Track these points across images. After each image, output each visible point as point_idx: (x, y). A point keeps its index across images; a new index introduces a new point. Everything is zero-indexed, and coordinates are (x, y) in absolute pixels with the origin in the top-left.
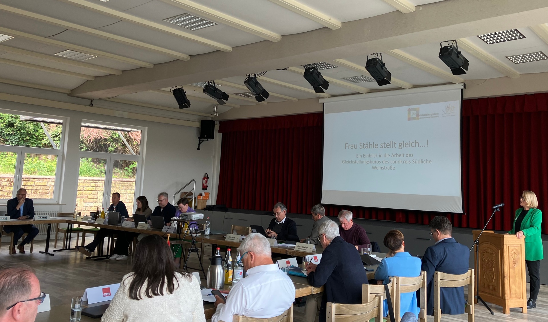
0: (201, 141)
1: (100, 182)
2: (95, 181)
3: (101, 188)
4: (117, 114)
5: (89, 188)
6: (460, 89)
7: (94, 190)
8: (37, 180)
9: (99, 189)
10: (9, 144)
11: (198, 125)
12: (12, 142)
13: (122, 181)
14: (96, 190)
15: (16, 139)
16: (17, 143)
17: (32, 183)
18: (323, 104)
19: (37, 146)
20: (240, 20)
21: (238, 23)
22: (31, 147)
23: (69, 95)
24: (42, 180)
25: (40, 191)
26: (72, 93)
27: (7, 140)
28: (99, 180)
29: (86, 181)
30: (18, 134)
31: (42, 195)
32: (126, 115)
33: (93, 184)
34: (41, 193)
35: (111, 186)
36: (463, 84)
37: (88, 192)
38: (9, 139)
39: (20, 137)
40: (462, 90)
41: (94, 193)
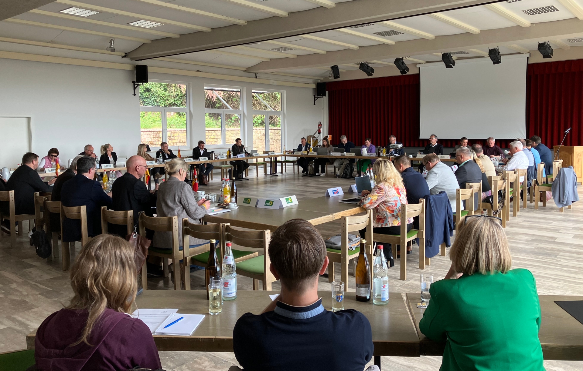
0: (316, 99)
1: (218, 131)
2: (215, 131)
3: (219, 136)
4: (271, 82)
5: (212, 137)
6: (526, 57)
7: (215, 138)
8: (180, 132)
9: (218, 137)
10: (147, 106)
11: (314, 86)
12: (149, 103)
13: (232, 130)
14: (217, 138)
15: (152, 101)
16: (152, 104)
17: (177, 135)
18: (420, 68)
19: (165, 106)
20: (420, 32)
21: (419, 33)
22: (161, 107)
23: (245, 71)
24: (183, 132)
25: (183, 140)
26: (248, 70)
27: (145, 102)
28: (218, 130)
29: (209, 131)
30: (152, 97)
31: (184, 143)
32: (275, 83)
33: (214, 134)
34: (183, 142)
35: (226, 135)
36: (529, 54)
37: (212, 140)
38: (146, 101)
39: (154, 100)
40: (528, 58)
41: (215, 140)
